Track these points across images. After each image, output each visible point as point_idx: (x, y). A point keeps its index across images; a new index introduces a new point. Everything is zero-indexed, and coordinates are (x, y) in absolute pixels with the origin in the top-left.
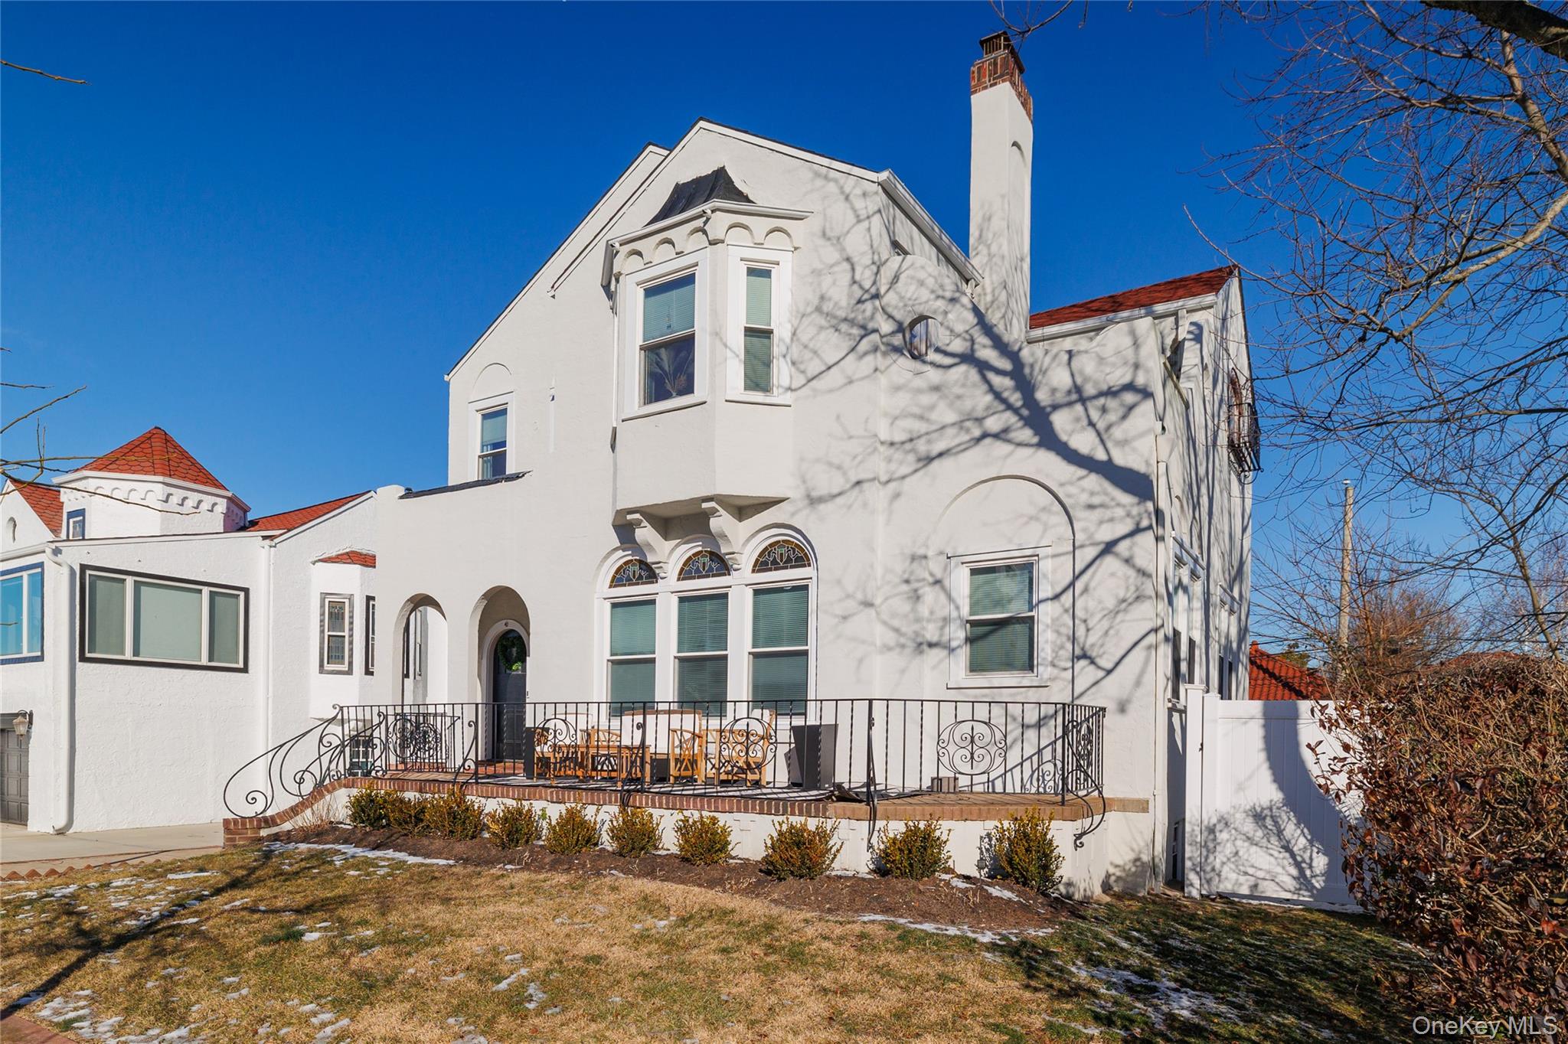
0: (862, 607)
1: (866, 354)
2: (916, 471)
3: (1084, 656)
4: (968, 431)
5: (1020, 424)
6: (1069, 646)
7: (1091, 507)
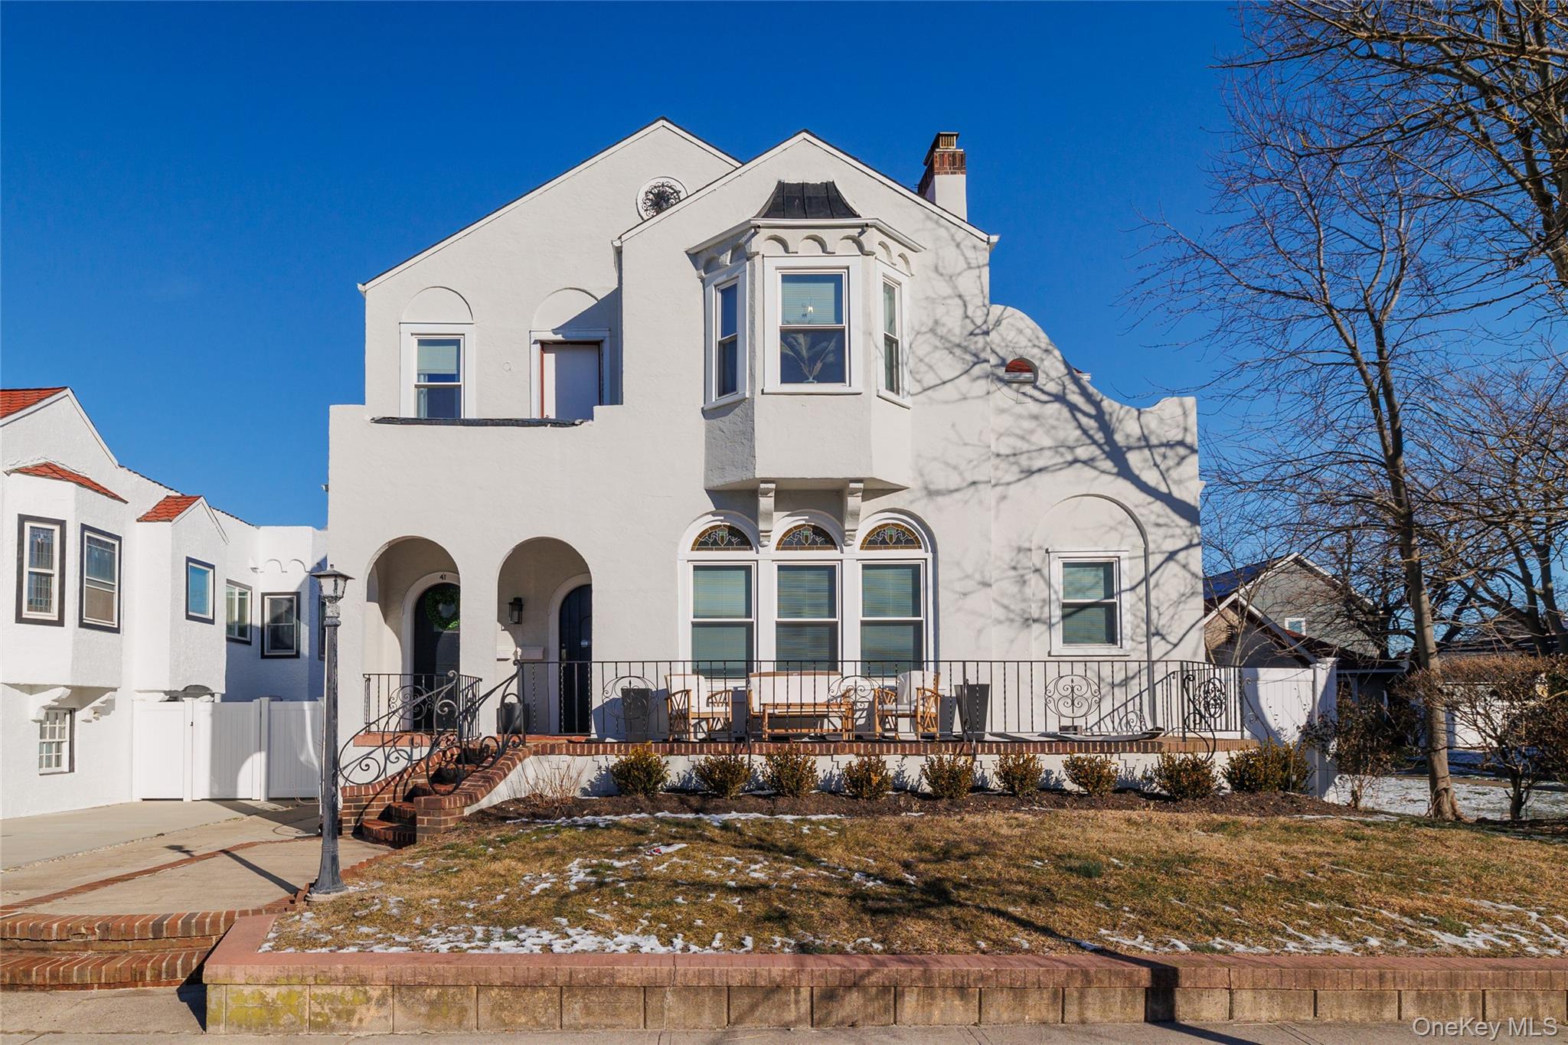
0: (980, 586)
1: (978, 378)
2: (1019, 480)
3: (1157, 634)
4: (1062, 455)
5: (1103, 456)
6: (1144, 627)
7: (1158, 525)
